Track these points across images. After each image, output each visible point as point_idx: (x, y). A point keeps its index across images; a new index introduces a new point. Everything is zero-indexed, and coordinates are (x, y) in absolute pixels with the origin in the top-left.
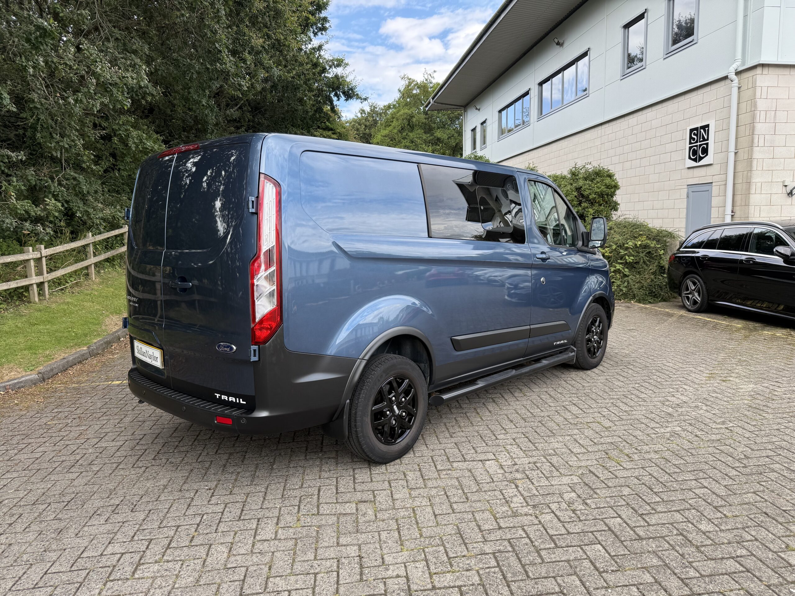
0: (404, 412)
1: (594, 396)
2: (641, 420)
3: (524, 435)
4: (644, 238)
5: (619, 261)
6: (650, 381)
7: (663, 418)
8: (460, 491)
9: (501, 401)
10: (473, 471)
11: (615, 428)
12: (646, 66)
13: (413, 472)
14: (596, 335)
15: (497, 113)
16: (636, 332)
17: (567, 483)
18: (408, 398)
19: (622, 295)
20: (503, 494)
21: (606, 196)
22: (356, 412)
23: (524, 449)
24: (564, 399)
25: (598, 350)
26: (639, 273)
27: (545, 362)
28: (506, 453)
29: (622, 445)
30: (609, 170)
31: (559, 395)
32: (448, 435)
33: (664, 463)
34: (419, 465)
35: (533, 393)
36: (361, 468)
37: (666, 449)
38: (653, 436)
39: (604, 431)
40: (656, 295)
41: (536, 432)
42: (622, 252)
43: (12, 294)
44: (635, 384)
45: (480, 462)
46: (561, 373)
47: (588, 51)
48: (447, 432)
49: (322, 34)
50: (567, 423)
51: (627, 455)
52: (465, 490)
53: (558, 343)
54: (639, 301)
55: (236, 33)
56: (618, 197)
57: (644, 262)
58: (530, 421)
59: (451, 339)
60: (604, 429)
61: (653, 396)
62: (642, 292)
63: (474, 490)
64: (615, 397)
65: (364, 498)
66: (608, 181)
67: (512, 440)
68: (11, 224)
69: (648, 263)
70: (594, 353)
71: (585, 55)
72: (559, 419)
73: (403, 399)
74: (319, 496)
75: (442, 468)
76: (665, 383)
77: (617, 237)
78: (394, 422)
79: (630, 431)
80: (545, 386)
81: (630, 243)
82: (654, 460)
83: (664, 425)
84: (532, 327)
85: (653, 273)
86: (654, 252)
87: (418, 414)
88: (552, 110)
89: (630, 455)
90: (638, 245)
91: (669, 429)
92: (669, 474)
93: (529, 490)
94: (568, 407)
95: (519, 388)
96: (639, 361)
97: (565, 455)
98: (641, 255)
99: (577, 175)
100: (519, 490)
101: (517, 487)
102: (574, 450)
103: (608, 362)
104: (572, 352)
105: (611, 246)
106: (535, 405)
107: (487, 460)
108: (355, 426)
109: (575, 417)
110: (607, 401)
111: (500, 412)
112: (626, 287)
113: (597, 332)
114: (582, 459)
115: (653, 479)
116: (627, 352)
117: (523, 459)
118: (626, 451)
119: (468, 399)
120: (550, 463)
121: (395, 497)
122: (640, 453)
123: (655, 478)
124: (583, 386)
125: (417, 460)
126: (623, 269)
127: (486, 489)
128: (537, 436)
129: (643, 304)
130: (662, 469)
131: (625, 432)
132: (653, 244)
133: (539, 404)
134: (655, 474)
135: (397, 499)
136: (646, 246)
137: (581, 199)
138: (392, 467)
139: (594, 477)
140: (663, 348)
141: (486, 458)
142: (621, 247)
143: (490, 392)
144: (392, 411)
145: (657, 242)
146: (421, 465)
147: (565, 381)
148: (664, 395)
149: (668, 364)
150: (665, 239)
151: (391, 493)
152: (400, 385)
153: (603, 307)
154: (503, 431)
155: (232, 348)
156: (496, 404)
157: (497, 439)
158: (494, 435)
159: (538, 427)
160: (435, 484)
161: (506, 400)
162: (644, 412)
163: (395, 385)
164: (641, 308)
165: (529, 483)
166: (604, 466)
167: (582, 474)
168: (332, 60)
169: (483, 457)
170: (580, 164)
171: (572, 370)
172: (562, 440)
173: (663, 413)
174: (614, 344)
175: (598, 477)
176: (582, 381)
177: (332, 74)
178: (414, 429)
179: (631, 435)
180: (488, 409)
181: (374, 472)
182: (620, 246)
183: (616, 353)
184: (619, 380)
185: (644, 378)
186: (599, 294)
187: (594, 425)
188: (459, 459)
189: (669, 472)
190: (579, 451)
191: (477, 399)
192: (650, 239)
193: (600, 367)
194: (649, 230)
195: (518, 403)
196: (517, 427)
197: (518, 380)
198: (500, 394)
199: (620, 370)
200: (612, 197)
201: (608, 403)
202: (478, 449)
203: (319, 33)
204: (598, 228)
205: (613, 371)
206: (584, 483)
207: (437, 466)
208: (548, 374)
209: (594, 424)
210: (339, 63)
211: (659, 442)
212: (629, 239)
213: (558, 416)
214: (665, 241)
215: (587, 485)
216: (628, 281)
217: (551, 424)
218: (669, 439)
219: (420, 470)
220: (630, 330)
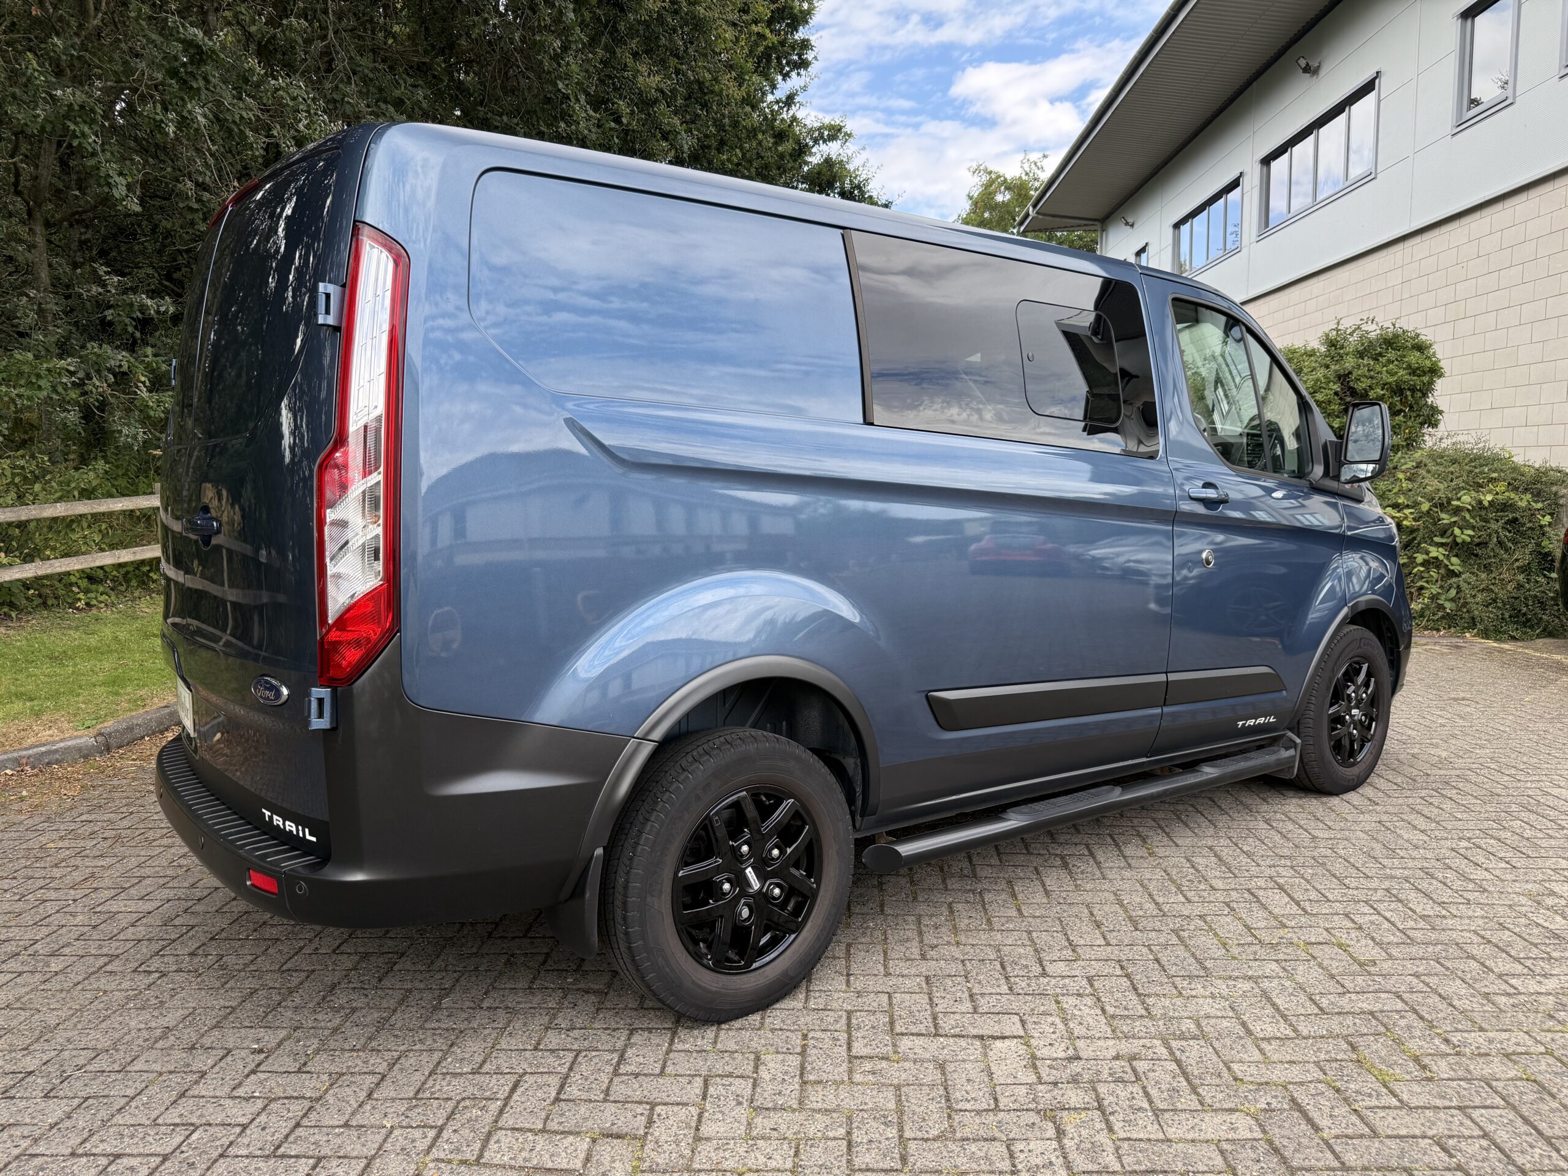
0: (778, 885)
1: (1338, 868)
2: (1468, 948)
3: (1122, 968)
4: (1501, 487)
5: (1437, 539)
6: (1503, 835)
7: (1536, 945)
8: (892, 1132)
9: (1085, 866)
10: (950, 1068)
11: (1386, 966)
12: (1515, 97)
13: (780, 1057)
14: (1358, 708)
15: (1171, 230)
16: (1473, 705)
17: (1216, 1137)
18: (789, 851)
19: (1443, 617)
20: (1012, 1156)
21: (1409, 393)
22: (627, 881)
23: (1110, 1010)
24: (1254, 870)
25: (1362, 747)
26: (1487, 568)
27: (1209, 772)
28: (1058, 1021)
29: (1403, 1022)
30: (1418, 335)
31: (1244, 859)
32: (915, 952)
33: (1532, 1097)
34: (805, 1037)
35: (1174, 849)
36: (650, 1030)
37: (1542, 1049)
38: (1502, 1000)
39: (1354, 974)
40: (1528, 620)
41: (1157, 960)
42: (1446, 518)
43: (130, 576)
44: (1460, 839)
45: (978, 1043)
46: (1259, 801)
47: (1375, 78)
48: (915, 943)
49: (798, 74)
50: (1250, 939)
51: (1416, 1059)
52: (906, 1128)
53: (1251, 722)
54: (1485, 634)
55: (605, 63)
56: (1441, 395)
57: (1500, 543)
58: (1150, 926)
59: (927, 697)
60: (1356, 967)
61: (1509, 877)
62: (1493, 611)
63: (935, 1132)
64: (1398, 873)
65: (621, 1126)
66: (1414, 358)
67: (1084, 982)
68: (135, 437)
69: (1510, 544)
70: (1352, 753)
71: (1368, 88)
72: (1229, 926)
73: (776, 852)
74: (505, 1105)
75: (865, 1051)
76: (1544, 843)
77: (1433, 484)
78: (745, 913)
79: (1433, 981)
80: (1211, 831)
81: (1466, 499)
82: (1499, 1085)
83: (1538, 970)
84: (1172, 677)
85: (1524, 569)
86: (1525, 520)
87: (822, 893)
88: (1290, 216)
89: (1426, 1061)
90: (1486, 504)
91: (1551, 984)
92: (1548, 1141)
93: (1096, 1148)
94: (1261, 893)
95: (1139, 835)
96: (1473, 777)
97: (1228, 1041)
98: (1494, 526)
99: (1342, 347)
100: (1062, 1147)
101: (1060, 1133)
102: (1256, 1028)
103: (1390, 777)
104: (1287, 749)
105: (1420, 503)
106: (1173, 881)
107: (998, 1038)
108: (625, 918)
109: (1274, 923)
110: (1375, 883)
111: (1074, 898)
112: (1452, 600)
113: (1359, 701)
114: (1275, 1057)
115: (1494, 1153)
116: (1444, 754)
117: (1101, 1043)
118: (1413, 1045)
119: (999, 854)
120: (1178, 1062)
121: (706, 1130)
122: (1458, 1054)
123: (1502, 1150)
124: (1314, 837)
125: (809, 1019)
126: (1448, 557)
127: (967, 1132)
128: (1156, 975)
129: (1496, 640)
130: (1526, 1121)
131: (1415, 981)
132: (1523, 501)
133: (1185, 882)
134: (1502, 1136)
135: (708, 1139)
136: (1506, 506)
137: (1348, 399)
138: (731, 1033)
139: (1304, 1126)
140: (1542, 748)
141: (996, 1030)
142: (1443, 506)
143: (1062, 838)
144: (740, 881)
145: (1533, 495)
146: (810, 1035)
147: (1267, 822)
148: (1540, 877)
149: (1555, 791)
150: (1554, 489)
151: (700, 1116)
152: (766, 812)
153: (1380, 637)
154: (1068, 953)
155: (278, 694)
156: (1070, 873)
157: (1044, 974)
158: (1040, 961)
159: (1165, 946)
160: (831, 1102)
161: (1098, 863)
162: (1480, 922)
163: (751, 812)
164: (1490, 651)
165: (1098, 1126)
166: (1338, 1091)
167: (1269, 1110)
168: (819, 129)
169: (988, 1026)
170: (1347, 324)
171: (1291, 794)
172: (1225, 992)
173: (1536, 931)
174: (1410, 732)
175: (1317, 1129)
176: (1311, 825)
177: (818, 156)
178: (809, 932)
179: (1435, 991)
180: (1044, 885)
181: (680, 1047)
182: (1441, 505)
183: (1413, 756)
184: (1415, 827)
185: (1486, 825)
186: (1367, 601)
187: (1325, 954)
188: (922, 1028)
189: (1548, 1132)
190: (1270, 1030)
191: (1022, 857)
192: (1516, 489)
193: (1366, 790)
194: (1515, 469)
195: (1127, 874)
196: (1108, 944)
197: (1144, 813)
198: (1087, 846)
199: (1418, 801)
200: (1425, 395)
201: (1376, 890)
202: (982, 1001)
203: (794, 74)
204: (1367, 436)
205: (1400, 801)
206: (1270, 1142)
207: (855, 1044)
208: (1226, 802)
209: (1326, 948)
210: (834, 133)
211: (1520, 1023)
212: (1464, 489)
213: (1229, 919)
214: (1556, 494)
215: (1276, 1151)
216: (1458, 587)
217: (1206, 941)
218: (1551, 1017)
219: (803, 1053)
220: (1455, 699)
